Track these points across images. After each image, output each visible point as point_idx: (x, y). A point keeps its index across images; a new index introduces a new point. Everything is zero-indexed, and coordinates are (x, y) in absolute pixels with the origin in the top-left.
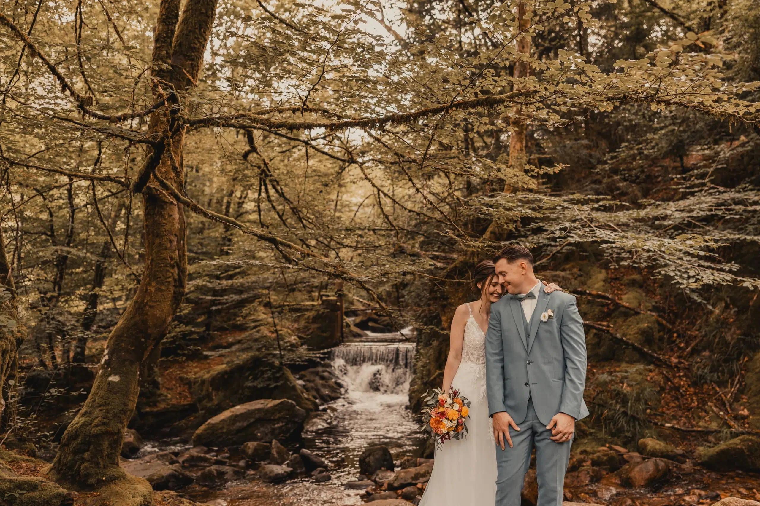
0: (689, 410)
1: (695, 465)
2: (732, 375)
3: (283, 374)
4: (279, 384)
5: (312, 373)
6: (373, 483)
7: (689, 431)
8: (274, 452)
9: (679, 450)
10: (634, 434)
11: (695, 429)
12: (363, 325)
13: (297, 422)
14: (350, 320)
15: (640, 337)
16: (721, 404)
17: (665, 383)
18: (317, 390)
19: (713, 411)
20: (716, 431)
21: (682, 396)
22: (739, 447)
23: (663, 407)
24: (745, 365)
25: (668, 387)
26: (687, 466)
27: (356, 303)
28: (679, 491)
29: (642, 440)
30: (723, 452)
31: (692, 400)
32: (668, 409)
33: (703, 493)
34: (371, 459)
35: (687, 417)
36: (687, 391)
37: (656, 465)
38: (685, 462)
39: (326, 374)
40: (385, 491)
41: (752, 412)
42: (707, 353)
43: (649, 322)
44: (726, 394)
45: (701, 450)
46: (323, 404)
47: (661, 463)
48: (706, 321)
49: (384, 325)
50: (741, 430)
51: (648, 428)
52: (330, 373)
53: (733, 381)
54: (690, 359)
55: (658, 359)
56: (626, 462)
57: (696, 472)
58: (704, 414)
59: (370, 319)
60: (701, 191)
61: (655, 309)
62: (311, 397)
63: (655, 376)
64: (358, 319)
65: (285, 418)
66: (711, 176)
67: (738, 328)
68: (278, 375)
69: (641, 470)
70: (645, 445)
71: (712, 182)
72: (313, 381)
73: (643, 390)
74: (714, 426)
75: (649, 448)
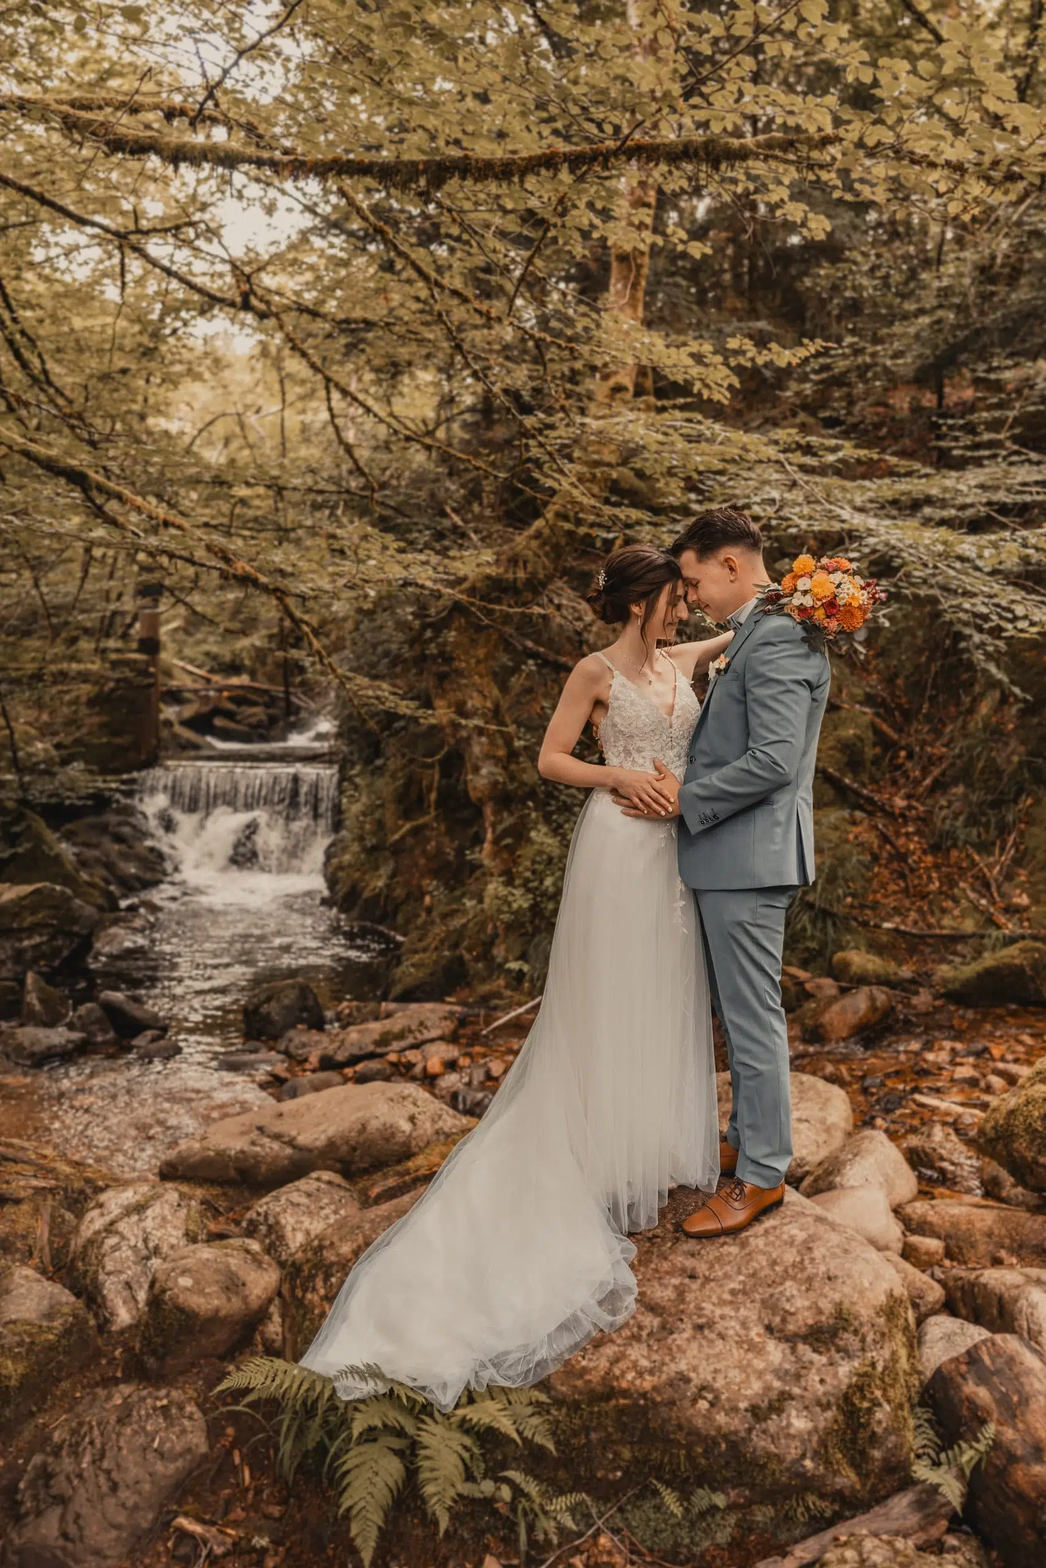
0: (924, 896)
1: (936, 997)
2: (1004, 830)
3: (29, 827)
4: (20, 850)
5: (92, 827)
6: (281, 1057)
7: (922, 937)
8: (33, 999)
9: (906, 972)
10: (824, 945)
11: (937, 931)
12: (201, 724)
13: (77, 935)
14: (169, 712)
15: (838, 755)
16: (984, 885)
17: (880, 847)
18: (109, 866)
19: (967, 898)
20: (973, 935)
21: (912, 870)
22: (1017, 961)
23: (875, 892)
24: (1027, 813)
25: (885, 855)
26: (923, 999)
27: (176, 672)
28: (915, 1046)
29: (840, 955)
30: (988, 973)
31: (930, 878)
32: (886, 896)
33: (959, 1046)
34: (272, 1009)
35: (920, 910)
36: (920, 860)
37: (872, 999)
38: (917, 993)
39: (126, 830)
40: (314, 1071)
41: (1036, 900)
42: (960, 789)
43: (857, 726)
44: (990, 867)
45: (944, 970)
46: (125, 896)
47: (881, 996)
48: (964, 727)
49: (250, 725)
50: (1020, 931)
51: (849, 930)
52: (134, 827)
53: (1004, 843)
54: (929, 801)
55: (870, 800)
56: (809, 996)
57: (937, 1010)
58: (949, 904)
59: (217, 711)
60: (995, 456)
61: (869, 700)
62: (97, 880)
63: (864, 832)
64: (188, 711)
65: (47, 925)
66: (1011, 427)
67: (1023, 742)
68: (16, 829)
69: (844, 1010)
70: (846, 965)
71: (1015, 439)
72: (97, 846)
73: (842, 861)
74: (969, 926)
75: (854, 969)
